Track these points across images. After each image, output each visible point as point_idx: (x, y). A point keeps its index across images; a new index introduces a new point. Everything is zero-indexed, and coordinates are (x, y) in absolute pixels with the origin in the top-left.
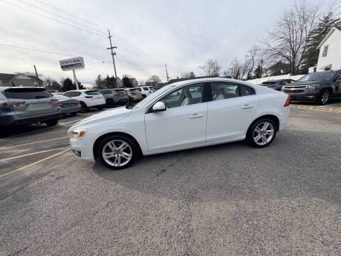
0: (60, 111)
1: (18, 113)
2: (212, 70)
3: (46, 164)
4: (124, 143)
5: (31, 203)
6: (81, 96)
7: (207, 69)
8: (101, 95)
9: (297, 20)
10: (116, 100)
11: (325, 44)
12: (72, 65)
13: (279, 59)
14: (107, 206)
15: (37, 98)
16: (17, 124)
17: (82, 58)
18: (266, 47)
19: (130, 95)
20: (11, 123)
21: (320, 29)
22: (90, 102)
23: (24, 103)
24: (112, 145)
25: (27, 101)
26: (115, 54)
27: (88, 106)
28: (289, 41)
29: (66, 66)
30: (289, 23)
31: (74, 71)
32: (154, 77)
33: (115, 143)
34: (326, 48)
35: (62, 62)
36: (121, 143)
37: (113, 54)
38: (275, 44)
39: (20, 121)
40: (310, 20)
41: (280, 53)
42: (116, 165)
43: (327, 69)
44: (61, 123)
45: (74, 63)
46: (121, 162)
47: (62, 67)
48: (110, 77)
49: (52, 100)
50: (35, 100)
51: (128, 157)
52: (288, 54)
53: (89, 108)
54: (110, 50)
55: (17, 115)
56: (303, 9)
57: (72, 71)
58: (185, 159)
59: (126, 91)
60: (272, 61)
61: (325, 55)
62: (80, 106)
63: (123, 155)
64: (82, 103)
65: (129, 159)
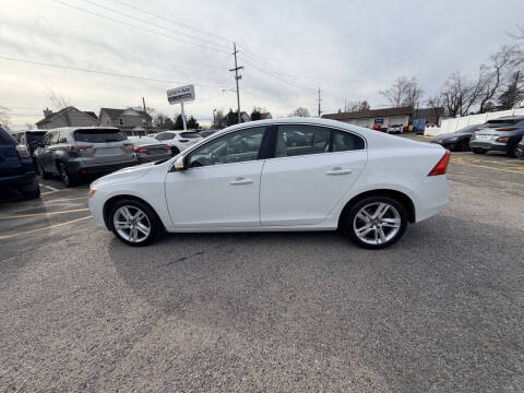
1: (85, 159)
7: (393, 95)
15: (108, 141)
16: (84, 172)
17: (192, 86)
20: (78, 169)
23: (91, 147)
25: (96, 145)
37: (238, 78)
39: (86, 168)
50: (104, 145)
55: (85, 162)
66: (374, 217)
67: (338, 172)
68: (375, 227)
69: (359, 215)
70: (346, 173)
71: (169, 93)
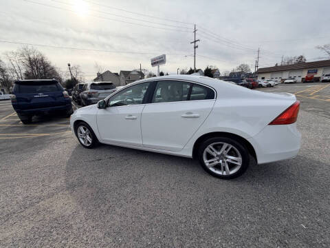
66: (219, 153)
67: (190, 116)
68: (221, 161)
69: (207, 149)
70: (195, 117)
71: (152, 60)
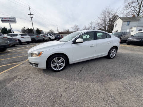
0: (8, 44)
2: (76, 29)
3: (11, 72)
4: (62, 58)
5: (15, 96)
6: (17, 36)
8: (29, 37)
9: (107, 13)
10: (37, 39)
11: (116, 23)
12: (9, 21)
13: (101, 27)
14: (65, 91)
18: (97, 22)
19: (43, 37)
21: (113, 18)
22: (23, 40)
24: (56, 59)
26: (33, 18)
27: (22, 41)
28: (104, 20)
29: (4, 20)
30: (104, 14)
31: (10, 24)
32: (51, 30)
33: (57, 58)
34: (116, 24)
35: (2, 18)
36: (60, 58)
38: (100, 21)
40: (111, 14)
41: (101, 25)
42: (57, 70)
43: (116, 32)
44: (8, 50)
45: (10, 19)
46: (60, 68)
47: (2, 21)
48: (29, 29)
49: (4, 37)
51: (63, 65)
52: (104, 25)
53: (23, 42)
54: (30, 15)
56: (109, 10)
57: (8, 23)
58: (86, 65)
59: (42, 36)
60: (99, 28)
61: (116, 27)
62: (18, 41)
63: (60, 64)
64: (19, 40)
65: (64, 66)
